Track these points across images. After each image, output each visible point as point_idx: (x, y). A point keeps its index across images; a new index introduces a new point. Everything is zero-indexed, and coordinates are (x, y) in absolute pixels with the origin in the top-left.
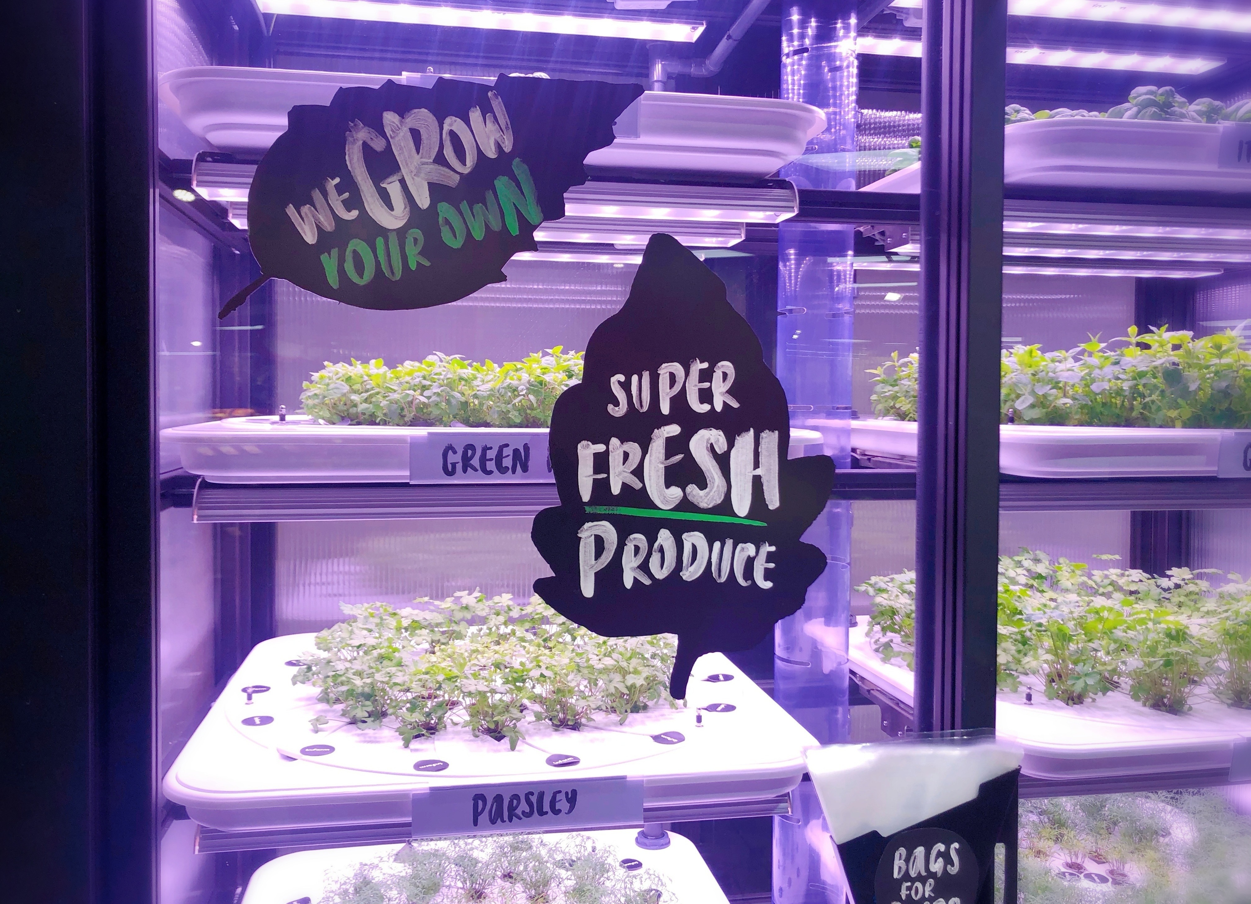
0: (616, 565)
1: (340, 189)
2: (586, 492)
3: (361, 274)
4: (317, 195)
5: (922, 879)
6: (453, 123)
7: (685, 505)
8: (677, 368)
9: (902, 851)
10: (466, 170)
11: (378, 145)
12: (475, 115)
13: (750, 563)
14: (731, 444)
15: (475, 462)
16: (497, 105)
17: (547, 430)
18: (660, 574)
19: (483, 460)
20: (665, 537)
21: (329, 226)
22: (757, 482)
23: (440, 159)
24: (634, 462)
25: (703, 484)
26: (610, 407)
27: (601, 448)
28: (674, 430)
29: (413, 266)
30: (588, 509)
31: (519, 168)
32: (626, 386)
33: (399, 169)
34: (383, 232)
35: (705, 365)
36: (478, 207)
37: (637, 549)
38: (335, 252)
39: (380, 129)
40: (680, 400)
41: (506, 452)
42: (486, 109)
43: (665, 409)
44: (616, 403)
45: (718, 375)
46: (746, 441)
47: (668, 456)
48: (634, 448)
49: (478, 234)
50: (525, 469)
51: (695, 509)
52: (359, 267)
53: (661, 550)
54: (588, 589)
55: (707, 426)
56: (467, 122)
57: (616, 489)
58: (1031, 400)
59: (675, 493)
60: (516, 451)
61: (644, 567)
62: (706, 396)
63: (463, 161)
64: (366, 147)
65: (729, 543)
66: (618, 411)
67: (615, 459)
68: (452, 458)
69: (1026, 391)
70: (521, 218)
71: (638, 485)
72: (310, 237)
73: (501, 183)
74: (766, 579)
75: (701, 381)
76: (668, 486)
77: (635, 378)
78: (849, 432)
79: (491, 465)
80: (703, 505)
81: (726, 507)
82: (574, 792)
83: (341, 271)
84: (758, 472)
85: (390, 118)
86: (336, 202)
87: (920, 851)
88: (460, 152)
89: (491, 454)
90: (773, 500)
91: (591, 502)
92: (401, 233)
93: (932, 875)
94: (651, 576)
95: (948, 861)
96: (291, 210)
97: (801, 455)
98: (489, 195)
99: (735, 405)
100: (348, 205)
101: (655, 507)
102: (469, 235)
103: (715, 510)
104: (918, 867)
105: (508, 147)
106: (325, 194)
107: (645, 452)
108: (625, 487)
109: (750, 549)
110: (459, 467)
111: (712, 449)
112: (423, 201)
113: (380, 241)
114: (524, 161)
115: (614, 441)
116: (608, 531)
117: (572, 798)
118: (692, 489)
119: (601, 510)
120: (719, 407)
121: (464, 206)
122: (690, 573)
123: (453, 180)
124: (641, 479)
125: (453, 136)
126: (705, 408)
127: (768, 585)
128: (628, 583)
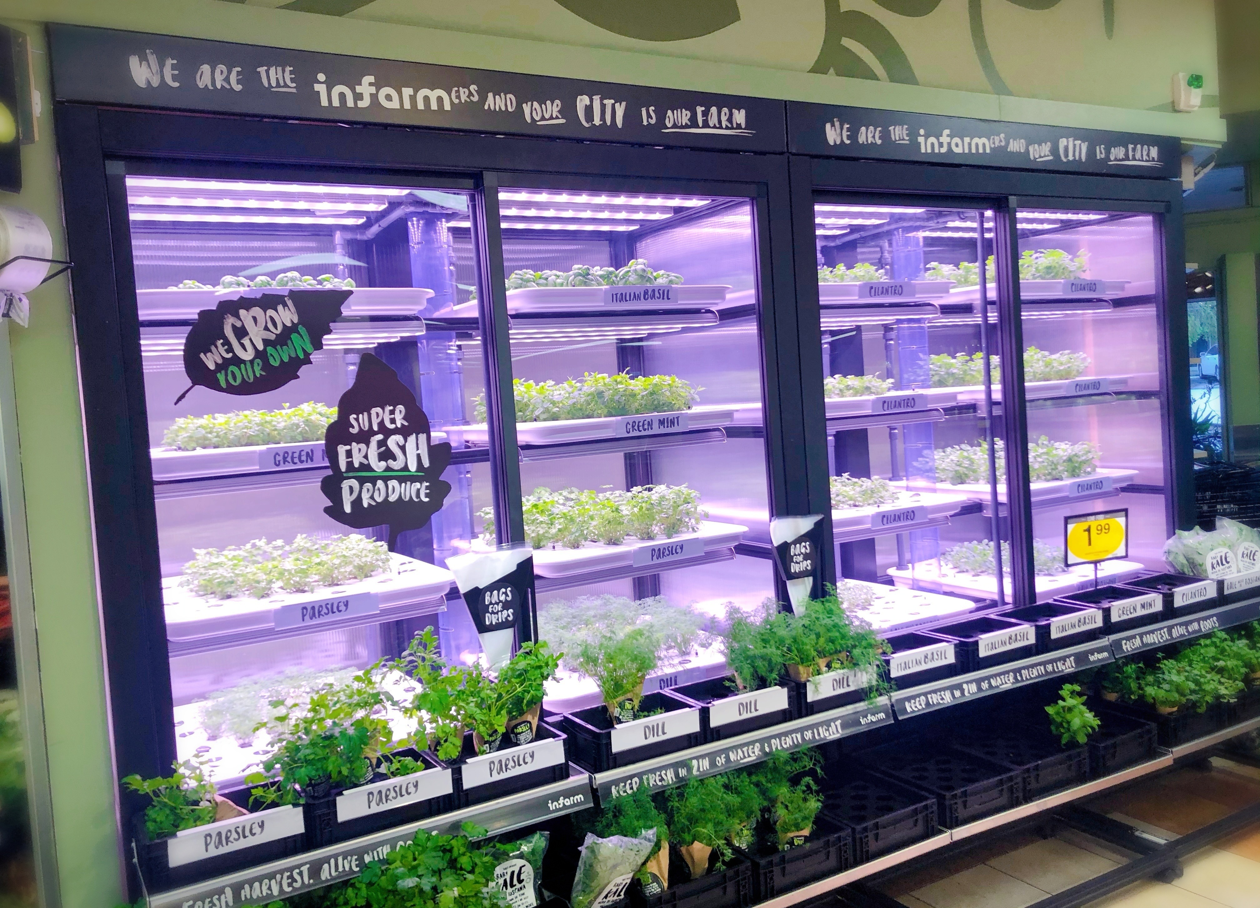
0: (359, 499)
1: (223, 345)
2: (343, 467)
3: (235, 380)
4: (213, 348)
5: (497, 604)
6: (270, 312)
7: (388, 469)
8: (379, 410)
9: (488, 593)
10: (278, 332)
11: (239, 324)
12: (280, 308)
13: (418, 491)
14: (406, 441)
15: (289, 459)
16: (290, 303)
17: (323, 442)
18: (379, 500)
19: (293, 458)
20: (380, 483)
21: (220, 361)
22: (419, 456)
23: (266, 328)
24: (363, 453)
25: (395, 459)
26: (351, 429)
27: (348, 447)
28: (380, 437)
29: (258, 375)
30: (345, 475)
31: (302, 329)
32: (357, 420)
33: (248, 334)
34: (244, 362)
35: (391, 408)
36: (285, 347)
37: (368, 490)
38: (223, 372)
39: (238, 317)
40: (381, 424)
41: (303, 453)
42: (285, 305)
43: (375, 428)
44: (353, 427)
45: (397, 412)
46: (412, 439)
47: (379, 448)
48: (363, 446)
49: (286, 360)
50: (312, 460)
51: (393, 470)
52: (235, 378)
53: (379, 489)
54: (348, 509)
55: (394, 434)
56: (277, 311)
57: (356, 465)
58: (541, 410)
59: (383, 464)
60: (308, 453)
61: (372, 497)
62: (393, 421)
63: (276, 328)
64: (234, 326)
65: (409, 483)
66: (355, 431)
67: (355, 452)
68: (278, 458)
69: (539, 406)
70: (304, 350)
71: (366, 462)
72: (212, 367)
73: (294, 336)
74: (426, 497)
75: (391, 414)
76: (380, 460)
77: (361, 416)
78: (461, 433)
79: (296, 460)
80: (396, 468)
81: (406, 468)
82: (347, 602)
83: (227, 380)
84: (419, 452)
85: (242, 312)
86: (222, 350)
87: (495, 592)
88: (275, 325)
89: (296, 455)
90: (426, 463)
91: (346, 472)
92: (252, 362)
93: (501, 601)
94: (375, 501)
95: (507, 595)
96: (202, 355)
97: (437, 443)
98: (289, 342)
99: (406, 424)
100: (228, 351)
101: (374, 471)
102: (282, 360)
103: (402, 470)
104: (495, 599)
105: (296, 321)
106: (216, 347)
107: (368, 447)
108: (361, 464)
109: (418, 485)
110: (282, 462)
111: (398, 444)
112: (261, 347)
113: (242, 366)
114: (304, 326)
115: (354, 444)
116: (354, 483)
117: (346, 605)
118: (390, 462)
119: (351, 474)
120: (399, 426)
121: (278, 347)
122: (393, 498)
123: (273, 337)
124: (367, 459)
125: (271, 318)
126: (393, 426)
127: (427, 500)
128: (365, 505)
